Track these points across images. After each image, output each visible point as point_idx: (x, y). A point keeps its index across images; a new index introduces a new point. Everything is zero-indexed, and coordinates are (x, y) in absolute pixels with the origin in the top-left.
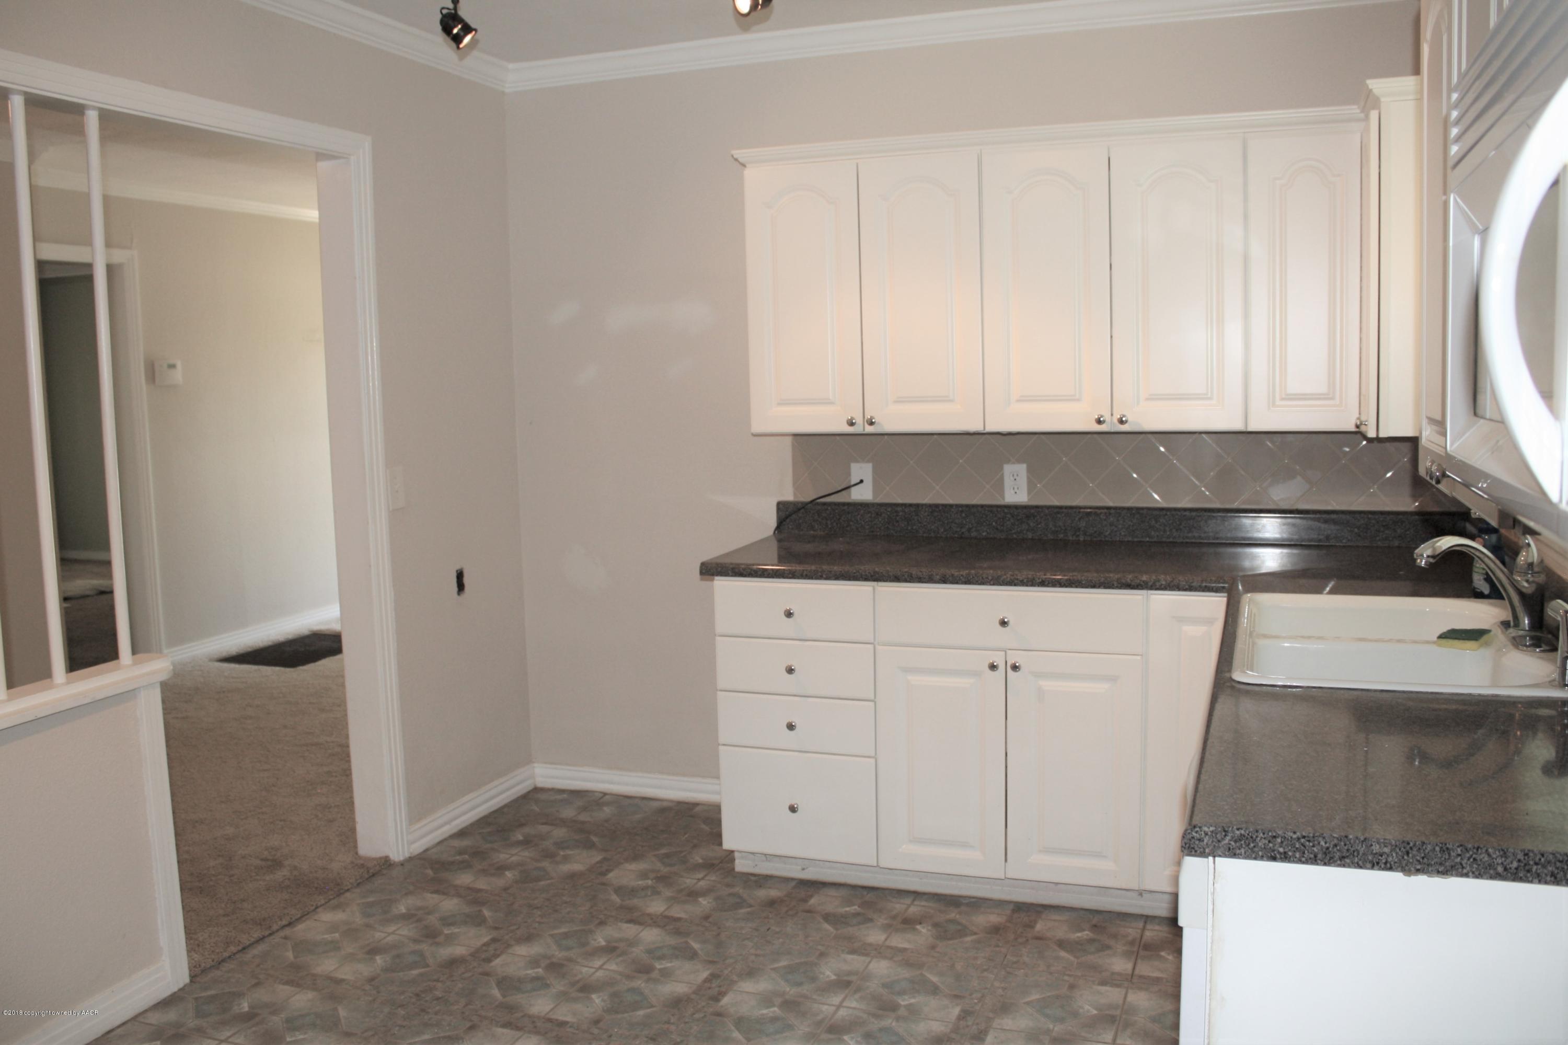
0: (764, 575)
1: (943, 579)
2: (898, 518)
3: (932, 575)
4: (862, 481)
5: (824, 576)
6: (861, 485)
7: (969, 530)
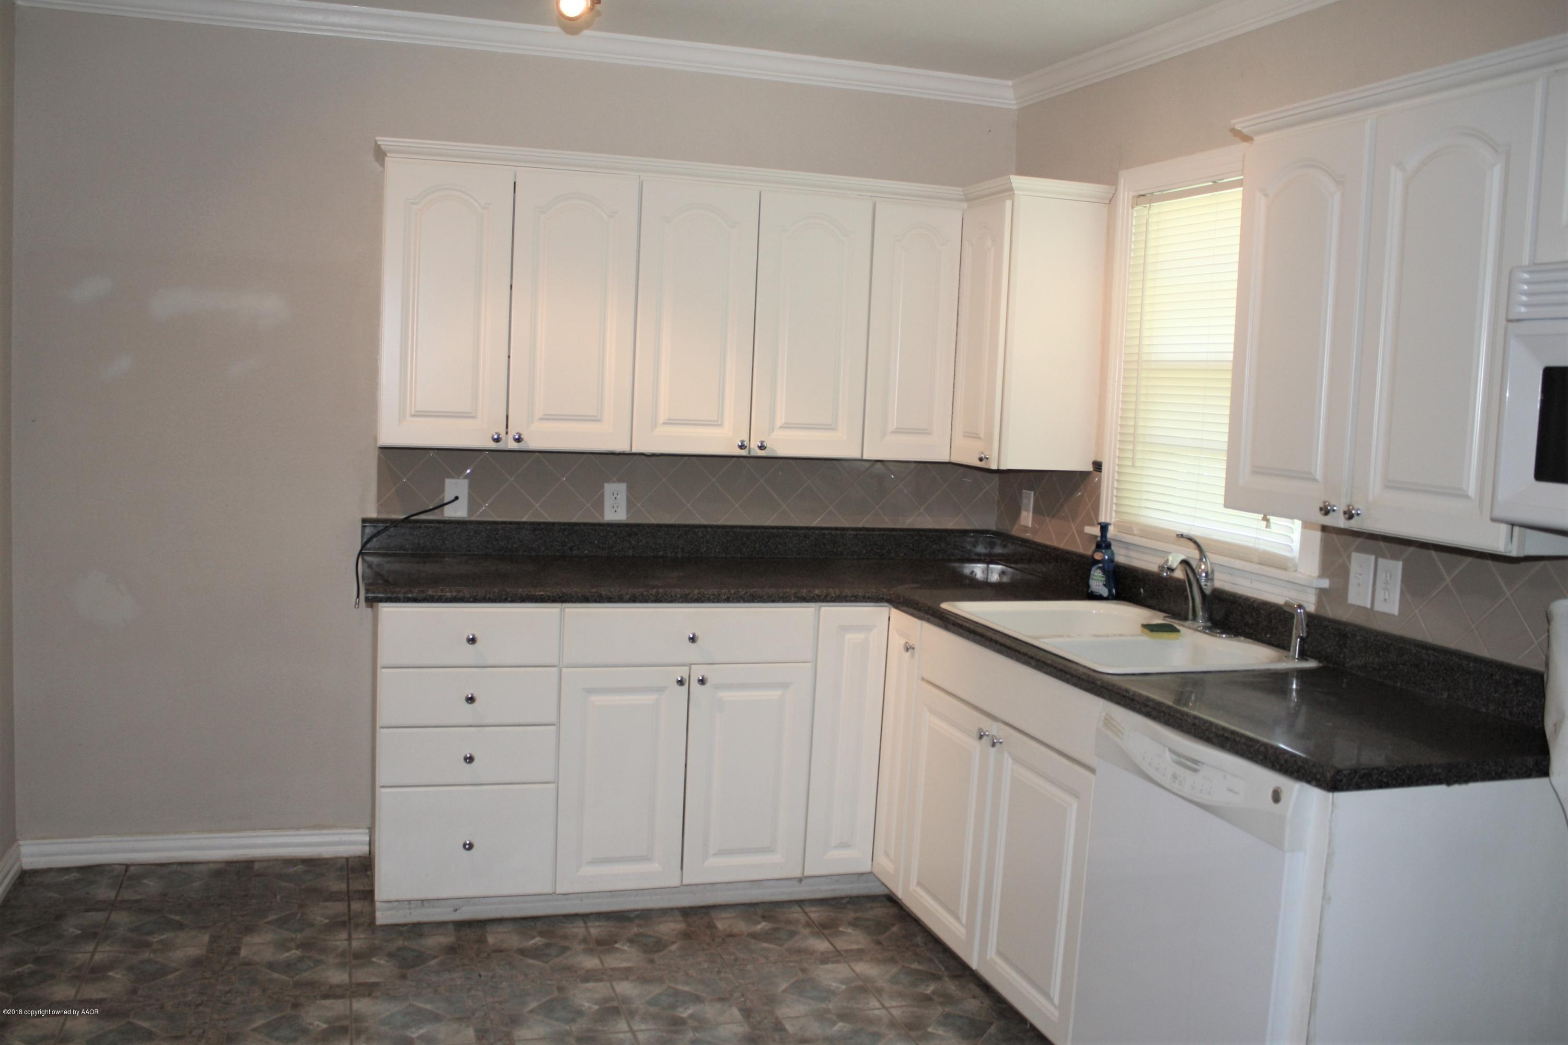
0: (442, 599)
1: (633, 599)
2: (497, 536)
3: (622, 595)
4: (457, 498)
5: (509, 599)
6: (456, 502)
7: (571, 549)
